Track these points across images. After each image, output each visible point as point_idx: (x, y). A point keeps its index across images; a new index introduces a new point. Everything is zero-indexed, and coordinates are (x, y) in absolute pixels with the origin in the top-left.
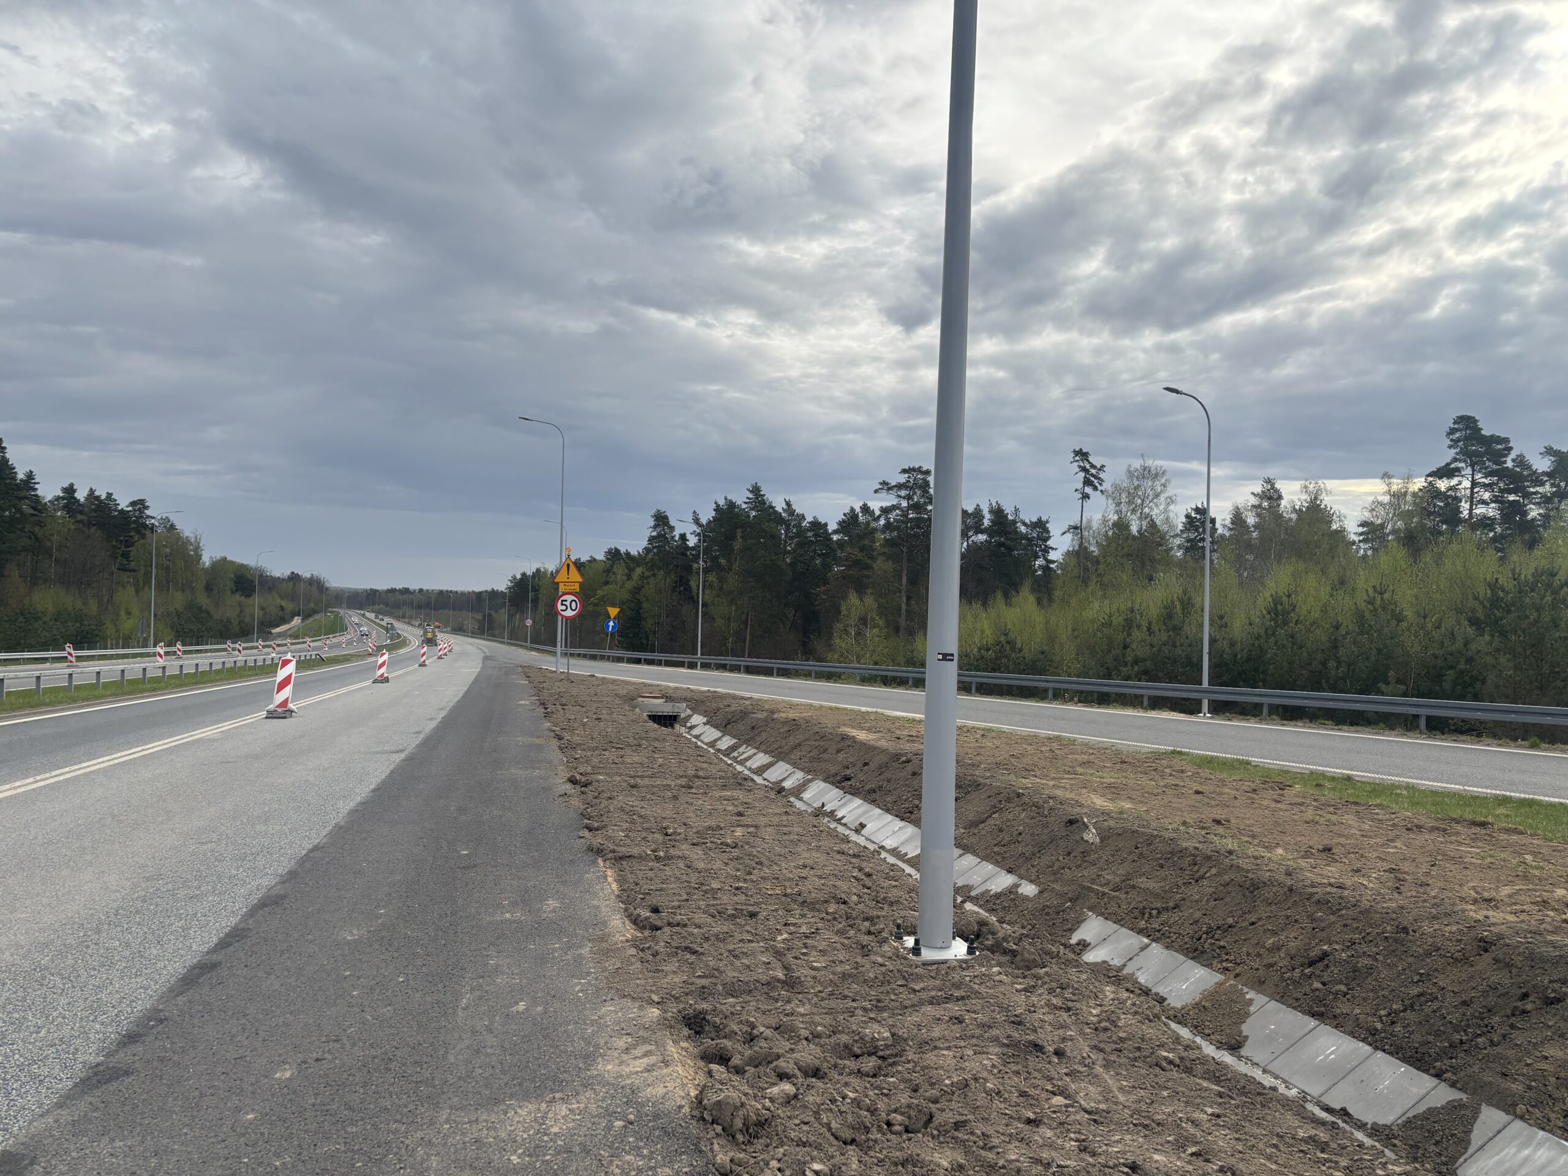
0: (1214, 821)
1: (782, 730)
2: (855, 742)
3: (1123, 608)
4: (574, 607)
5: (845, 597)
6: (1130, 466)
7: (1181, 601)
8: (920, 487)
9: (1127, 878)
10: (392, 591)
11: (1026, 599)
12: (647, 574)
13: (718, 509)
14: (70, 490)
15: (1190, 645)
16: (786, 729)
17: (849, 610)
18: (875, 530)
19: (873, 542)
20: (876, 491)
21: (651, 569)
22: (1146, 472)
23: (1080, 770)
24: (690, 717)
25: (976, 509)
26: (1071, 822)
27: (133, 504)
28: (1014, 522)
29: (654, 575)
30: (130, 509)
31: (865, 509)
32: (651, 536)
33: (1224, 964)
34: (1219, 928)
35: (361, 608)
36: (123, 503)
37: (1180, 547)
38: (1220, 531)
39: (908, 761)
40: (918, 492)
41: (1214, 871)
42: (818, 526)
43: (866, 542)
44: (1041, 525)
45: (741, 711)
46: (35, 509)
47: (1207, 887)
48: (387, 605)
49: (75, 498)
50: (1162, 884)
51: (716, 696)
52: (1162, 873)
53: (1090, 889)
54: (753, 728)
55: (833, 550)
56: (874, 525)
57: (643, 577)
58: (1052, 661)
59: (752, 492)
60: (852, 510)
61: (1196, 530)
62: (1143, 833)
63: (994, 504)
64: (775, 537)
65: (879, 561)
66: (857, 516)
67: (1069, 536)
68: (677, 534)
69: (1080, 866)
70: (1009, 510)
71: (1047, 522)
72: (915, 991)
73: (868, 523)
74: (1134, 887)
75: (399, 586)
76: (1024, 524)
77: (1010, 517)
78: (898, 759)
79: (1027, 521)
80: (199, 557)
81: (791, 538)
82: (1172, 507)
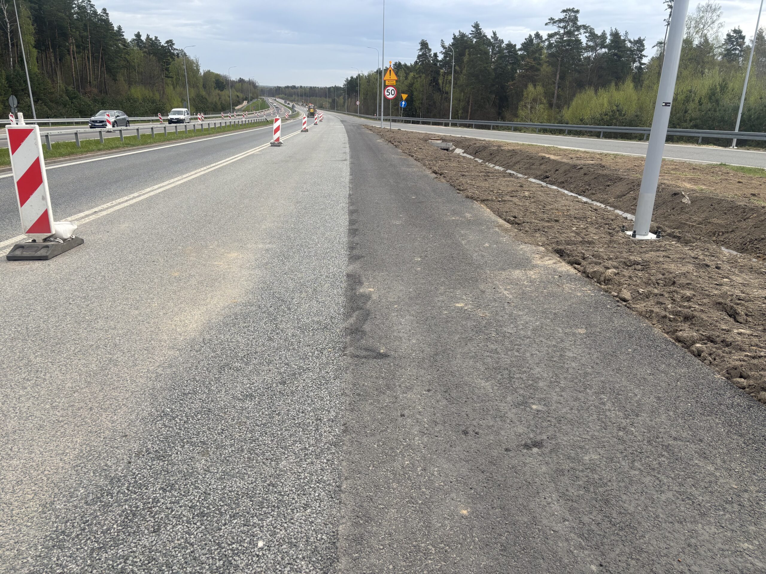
0: (752, 194)
1: (507, 155)
2: (550, 160)
3: (685, 90)
4: (393, 93)
5: (526, 86)
6: (699, 4)
7: (721, 86)
8: (572, 21)
9: (706, 218)
10: (287, 87)
11: (629, 86)
12: (417, 76)
13: (455, 38)
14: (138, 35)
15: (725, 111)
16: (509, 154)
17: (528, 94)
18: (542, 47)
19: (541, 55)
20: (546, 24)
21: (418, 73)
22: (709, 8)
23: (672, 172)
24: (454, 149)
25: (602, 33)
26: (675, 194)
27: (167, 42)
28: (624, 41)
29: (420, 77)
30: (166, 45)
31: (538, 35)
32: (419, 55)
33: (758, 255)
34: (756, 240)
35: (273, 97)
36: (163, 42)
37: (720, 54)
38: (747, 44)
39: (581, 168)
40: (571, 24)
41: (755, 215)
42: (510, 46)
43: (537, 55)
44: (640, 42)
45: (483, 146)
46: (124, 45)
47: (750, 222)
48: (286, 95)
49: (141, 40)
50: (726, 221)
51: (466, 139)
52: (725, 216)
53: (685, 224)
54: (491, 154)
55: (518, 60)
56: (542, 45)
57: (414, 78)
58: (641, 120)
59: (474, 27)
60: (530, 36)
61: (732, 43)
62: (716, 199)
63: (614, 30)
64: (487, 53)
65: (544, 66)
66: (533, 40)
67: (656, 48)
68: (432, 53)
69: (679, 214)
70: (622, 33)
71: (644, 40)
72: (642, 248)
73: (539, 44)
74: (710, 223)
75: (290, 85)
76: (630, 42)
77: (622, 38)
78: (575, 168)
79: (632, 40)
80: (198, 70)
81: (495, 54)
82: (721, 29)
